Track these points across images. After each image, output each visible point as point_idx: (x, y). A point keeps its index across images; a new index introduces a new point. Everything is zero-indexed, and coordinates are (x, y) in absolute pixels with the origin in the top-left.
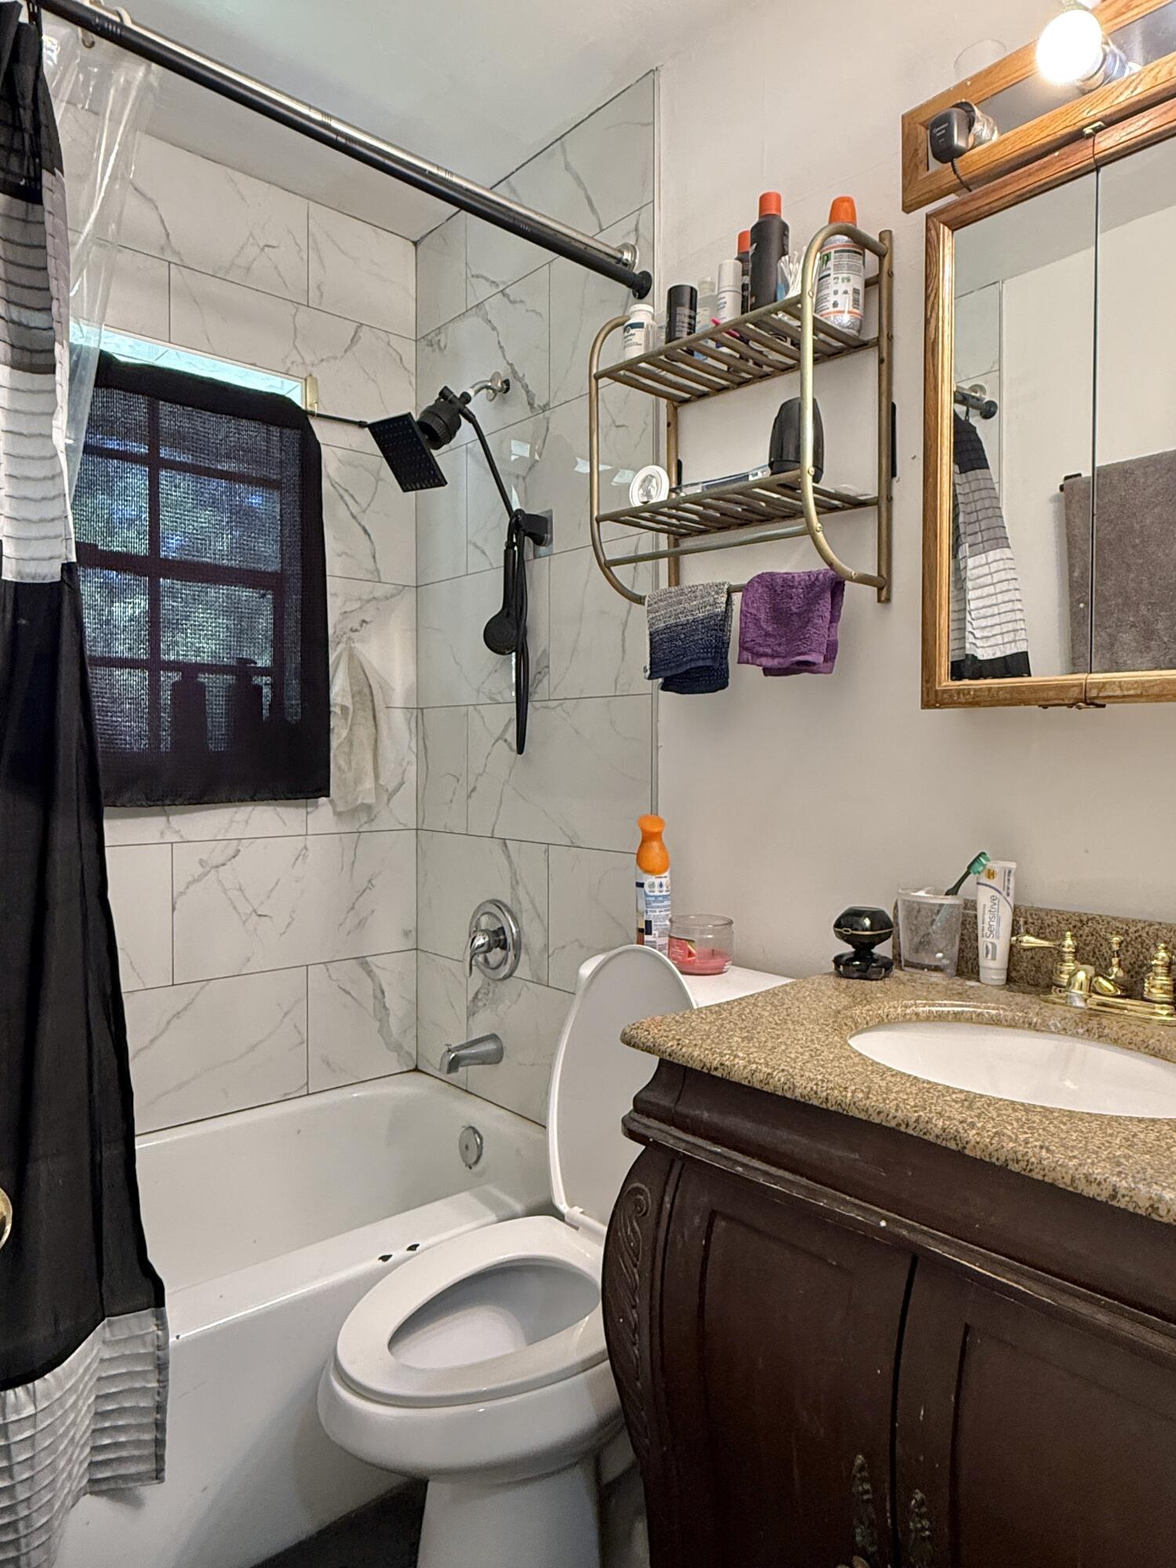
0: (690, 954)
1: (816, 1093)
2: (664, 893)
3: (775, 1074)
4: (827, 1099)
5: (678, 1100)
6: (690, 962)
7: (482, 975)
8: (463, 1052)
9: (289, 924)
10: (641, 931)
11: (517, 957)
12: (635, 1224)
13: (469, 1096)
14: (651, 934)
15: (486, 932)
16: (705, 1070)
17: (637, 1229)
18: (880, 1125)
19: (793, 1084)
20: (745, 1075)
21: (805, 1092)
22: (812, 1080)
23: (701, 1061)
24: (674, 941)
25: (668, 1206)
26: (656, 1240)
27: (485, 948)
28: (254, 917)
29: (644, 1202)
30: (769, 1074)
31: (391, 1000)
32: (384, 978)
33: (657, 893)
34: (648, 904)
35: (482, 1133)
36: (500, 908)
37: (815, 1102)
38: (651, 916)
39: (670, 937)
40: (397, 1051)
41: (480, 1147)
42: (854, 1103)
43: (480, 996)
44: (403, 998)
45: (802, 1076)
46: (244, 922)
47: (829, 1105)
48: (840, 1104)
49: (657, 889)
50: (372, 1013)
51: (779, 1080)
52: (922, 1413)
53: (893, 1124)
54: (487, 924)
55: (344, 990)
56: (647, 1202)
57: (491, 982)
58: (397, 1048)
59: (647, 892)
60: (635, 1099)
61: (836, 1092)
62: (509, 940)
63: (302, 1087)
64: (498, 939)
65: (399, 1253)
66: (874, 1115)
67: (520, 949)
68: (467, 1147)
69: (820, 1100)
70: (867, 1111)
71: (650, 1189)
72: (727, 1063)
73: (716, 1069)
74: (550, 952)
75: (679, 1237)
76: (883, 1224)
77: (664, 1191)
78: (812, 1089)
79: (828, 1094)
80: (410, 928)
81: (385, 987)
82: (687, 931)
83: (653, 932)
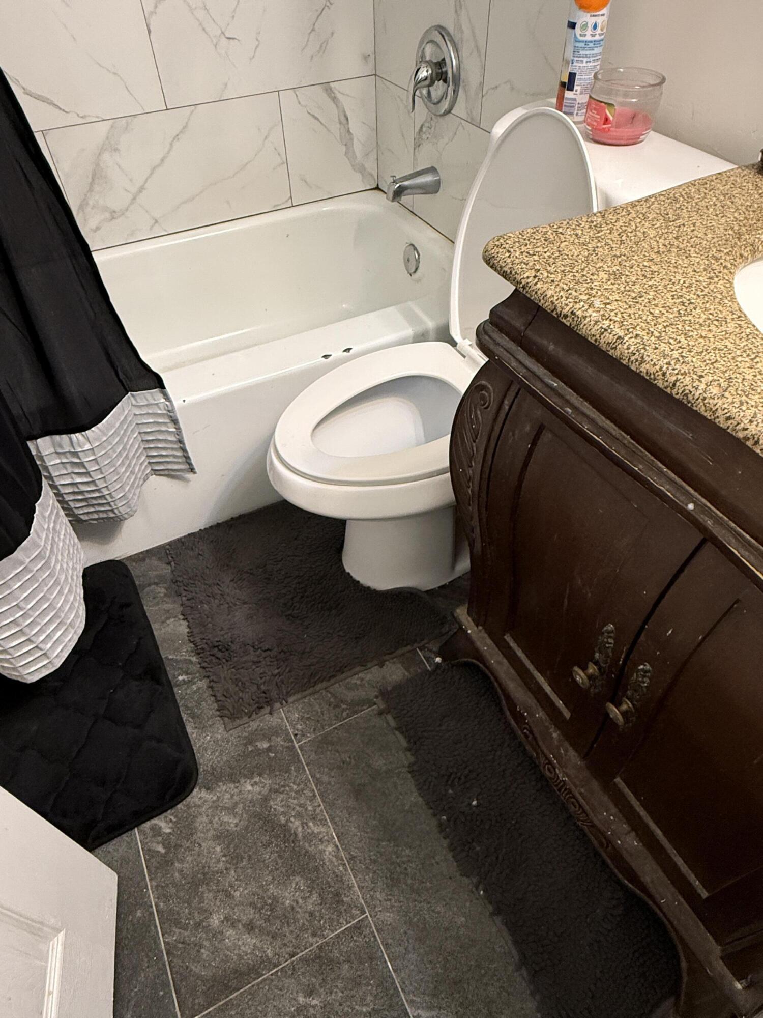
0: (607, 120)
1: (664, 374)
2: (597, 38)
3: (626, 338)
4: (674, 385)
5: (530, 324)
6: (604, 129)
7: (427, 111)
8: (406, 183)
9: (257, 47)
10: (563, 85)
11: (455, 92)
12: (479, 412)
13: (414, 216)
14: (572, 90)
15: (429, 63)
16: (554, 314)
17: (480, 416)
18: (725, 430)
19: (642, 357)
20: (593, 332)
21: (652, 370)
22: (665, 356)
23: (553, 303)
24: (593, 102)
25: (507, 408)
26: (492, 430)
27: (427, 82)
28: (224, 41)
29: (488, 399)
30: (619, 338)
31: (355, 126)
32: (348, 105)
33: (588, 38)
34: (576, 51)
35: (420, 252)
36: (443, 36)
37: (660, 384)
38: (575, 68)
39: (590, 97)
40: (361, 172)
41: (418, 261)
42: (705, 399)
43: (424, 129)
44: (364, 123)
45: (656, 348)
46: (215, 46)
47: (674, 392)
48: (686, 395)
49: (589, 32)
50: (338, 138)
51: (628, 349)
52: (670, 632)
53: (741, 435)
54: (432, 55)
55: (313, 116)
56: (490, 400)
57: (433, 116)
58: (361, 170)
59: (578, 36)
60: (492, 311)
61: (688, 379)
62: (450, 75)
63: (287, 201)
64: (440, 72)
65: (337, 354)
66: (722, 419)
67: (459, 85)
68: (408, 260)
69: (666, 384)
70: (714, 412)
71: (494, 390)
72: (579, 313)
73: (566, 316)
74: (485, 92)
75: (511, 434)
76: (691, 506)
77: (505, 396)
78: (661, 369)
79: (676, 381)
80: (370, 53)
81: (348, 113)
82: (609, 92)
83: (576, 88)
